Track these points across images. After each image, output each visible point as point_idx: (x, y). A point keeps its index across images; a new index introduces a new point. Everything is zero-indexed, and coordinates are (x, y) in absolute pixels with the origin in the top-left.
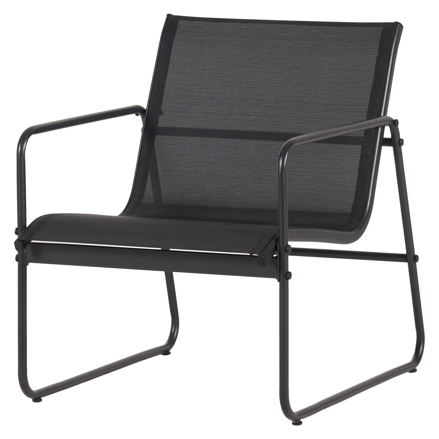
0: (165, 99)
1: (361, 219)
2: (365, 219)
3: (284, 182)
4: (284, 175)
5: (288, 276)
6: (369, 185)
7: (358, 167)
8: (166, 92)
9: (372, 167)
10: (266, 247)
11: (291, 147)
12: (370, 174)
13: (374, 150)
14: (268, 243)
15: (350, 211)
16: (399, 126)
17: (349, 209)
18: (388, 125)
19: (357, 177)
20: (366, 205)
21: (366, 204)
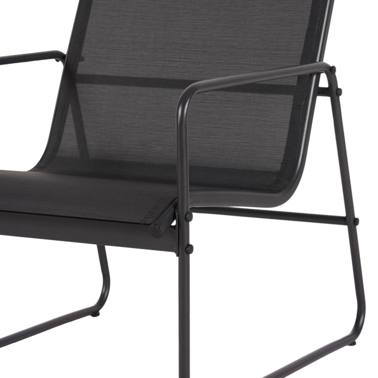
0: (85, 44)
1: (291, 179)
2: (295, 179)
3: (184, 136)
4: (184, 127)
5: (189, 249)
6: (301, 140)
7: (289, 120)
8: (87, 36)
9: (304, 120)
10: (161, 214)
11: (194, 93)
12: (303, 128)
13: (308, 100)
14: (164, 210)
15: (279, 169)
16: (337, 74)
17: (277, 167)
18: (323, 72)
19: (287, 131)
20: (296, 163)
21: (297, 161)
